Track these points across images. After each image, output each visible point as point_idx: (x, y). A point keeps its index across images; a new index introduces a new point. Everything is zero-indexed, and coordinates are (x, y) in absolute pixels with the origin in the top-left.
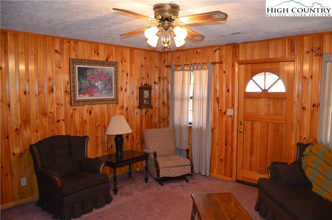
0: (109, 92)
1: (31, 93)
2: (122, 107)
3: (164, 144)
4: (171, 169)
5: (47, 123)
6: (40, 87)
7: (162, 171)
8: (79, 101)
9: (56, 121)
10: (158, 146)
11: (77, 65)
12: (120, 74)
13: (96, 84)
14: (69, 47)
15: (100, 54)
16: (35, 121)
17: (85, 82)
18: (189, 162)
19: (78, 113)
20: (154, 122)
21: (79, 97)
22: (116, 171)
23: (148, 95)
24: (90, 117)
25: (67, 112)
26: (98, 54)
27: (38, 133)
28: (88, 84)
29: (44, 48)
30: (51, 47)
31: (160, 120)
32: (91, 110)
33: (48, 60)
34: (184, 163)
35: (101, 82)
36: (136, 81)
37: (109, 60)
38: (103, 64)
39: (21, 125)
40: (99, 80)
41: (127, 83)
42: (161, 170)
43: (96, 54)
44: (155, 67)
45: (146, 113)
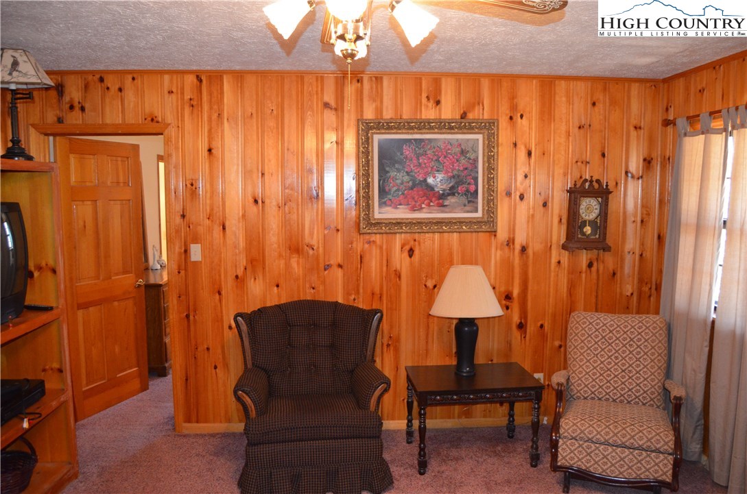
0: (467, 203)
1: (267, 201)
2: (510, 242)
3: (623, 365)
4: (597, 448)
5: (301, 269)
6: (288, 188)
7: (564, 446)
8: (379, 223)
9: (322, 266)
10: (601, 368)
11: (375, 133)
12: (504, 151)
13: (430, 180)
14: (360, 93)
15: (443, 101)
16: (275, 263)
17: (399, 175)
18: (666, 443)
19: (378, 251)
20: (621, 294)
21: (379, 213)
22: (425, 414)
23: (597, 212)
24: (411, 264)
25: (350, 246)
26: (438, 103)
27: (279, 290)
28: (405, 180)
29: (298, 102)
30: (315, 97)
31: (645, 289)
32: (415, 246)
33: (306, 127)
34: (649, 440)
35: (443, 175)
36: (559, 171)
37: (470, 116)
38: (451, 128)
39: (245, 269)
40: (438, 171)
41: (526, 176)
42: (564, 443)
43: (431, 104)
44: (632, 129)
45: (590, 265)
